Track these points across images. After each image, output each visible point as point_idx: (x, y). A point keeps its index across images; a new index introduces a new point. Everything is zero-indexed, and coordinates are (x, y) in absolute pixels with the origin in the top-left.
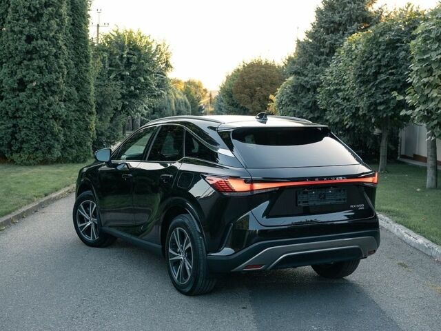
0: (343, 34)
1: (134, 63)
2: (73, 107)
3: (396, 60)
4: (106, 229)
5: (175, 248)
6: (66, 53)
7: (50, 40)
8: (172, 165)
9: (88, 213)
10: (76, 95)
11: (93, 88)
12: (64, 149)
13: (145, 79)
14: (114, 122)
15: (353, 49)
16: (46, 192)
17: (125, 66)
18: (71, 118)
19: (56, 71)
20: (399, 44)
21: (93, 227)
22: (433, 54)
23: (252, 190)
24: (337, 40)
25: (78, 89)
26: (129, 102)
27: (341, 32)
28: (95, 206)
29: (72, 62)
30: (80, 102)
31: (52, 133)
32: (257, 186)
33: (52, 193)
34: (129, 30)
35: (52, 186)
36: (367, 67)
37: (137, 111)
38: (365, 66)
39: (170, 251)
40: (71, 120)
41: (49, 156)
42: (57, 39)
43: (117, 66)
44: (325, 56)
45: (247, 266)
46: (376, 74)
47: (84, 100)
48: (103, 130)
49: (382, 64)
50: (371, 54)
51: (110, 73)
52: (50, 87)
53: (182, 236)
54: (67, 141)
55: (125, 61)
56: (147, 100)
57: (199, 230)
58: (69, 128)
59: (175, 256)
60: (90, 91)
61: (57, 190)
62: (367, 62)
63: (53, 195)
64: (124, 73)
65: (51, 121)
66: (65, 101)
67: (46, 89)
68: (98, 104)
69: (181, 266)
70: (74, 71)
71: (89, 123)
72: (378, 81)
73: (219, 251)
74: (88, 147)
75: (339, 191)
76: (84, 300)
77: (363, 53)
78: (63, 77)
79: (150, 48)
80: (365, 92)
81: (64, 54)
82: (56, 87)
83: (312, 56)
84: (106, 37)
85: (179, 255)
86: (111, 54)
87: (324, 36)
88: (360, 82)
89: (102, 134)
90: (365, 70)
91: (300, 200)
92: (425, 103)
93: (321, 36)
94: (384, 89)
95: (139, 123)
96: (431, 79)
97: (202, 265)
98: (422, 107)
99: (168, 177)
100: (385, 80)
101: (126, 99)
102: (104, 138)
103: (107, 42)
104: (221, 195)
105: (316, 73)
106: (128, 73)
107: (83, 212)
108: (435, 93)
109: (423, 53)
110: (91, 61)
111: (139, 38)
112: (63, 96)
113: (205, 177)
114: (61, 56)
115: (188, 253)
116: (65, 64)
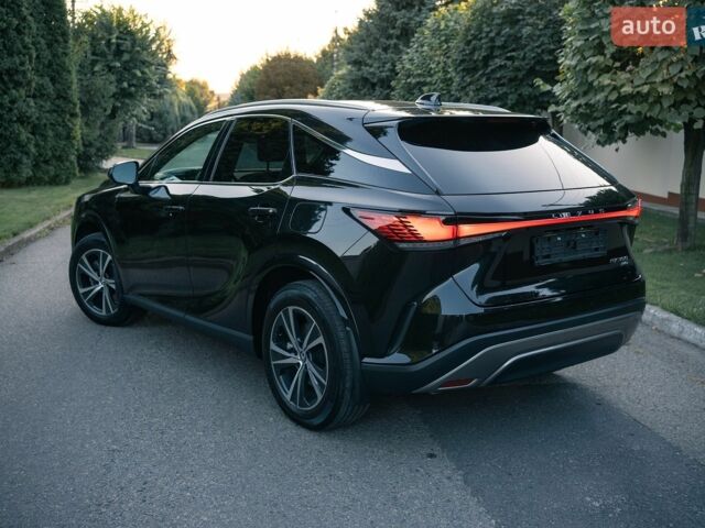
0: (420, 10)
1: (127, 52)
2: (48, 106)
3: (517, 39)
4: (131, 297)
5: (282, 340)
6: (34, 26)
7: (8, 7)
9: (97, 270)
10: (50, 89)
11: (74, 77)
12: (36, 166)
13: (143, 73)
14: (106, 128)
15: (442, 27)
16: (15, 230)
17: (115, 56)
18: (44, 121)
19: (20, 53)
20: (520, 17)
21: (106, 294)
22: (603, 22)
23: (456, 238)
24: (410, 19)
25: (53, 80)
26: (122, 103)
27: (417, 8)
28: (109, 257)
29: (43, 41)
30: (58, 98)
31: (18, 143)
32: (466, 230)
33: (23, 230)
34: (117, 7)
35: (24, 219)
36: (474, 49)
37: (133, 115)
38: (470, 47)
39: (273, 346)
40: (45, 125)
41: (14, 176)
42: (19, 6)
43: (103, 55)
44: (395, 41)
45: (446, 383)
46: (487, 59)
47: (63, 96)
48: (90, 138)
49: (497, 44)
50: (480, 29)
51: (94, 63)
52: (11, 75)
53: (301, 321)
54: (40, 155)
55: (113, 47)
56: (146, 100)
57: (343, 313)
58: (43, 135)
59: (285, 357)
60: (71, 83)
61: (31, 226)
62: (474, 42)
63: (26, 235)
64: (112, 64)
65: (16, 126)
66: (34, 97)
67: (6, 78)
68: (82, 103)
69: (299, 374)
70: (47, 54)
71: (71, 129)
72: (490, 69)
73: (388, 355)
74: (72, 163)
75: (597, 234)
76: (114, 451)
77: (468, 29)
78: (30, 61)
79: (148, 32)
80: (470, 84)
81: (30, 28)
82: (20, 76)
83: (378, 40)
84: (86, 15)
85: (293, 355)
86: (94, 38)
87: (394, 13)
88: (463, 70)
89: (91, 145)
90: (472, 53)
91: (537, 253)
92: (585, 93)
93: (389, 13)
94: (499, 79)
95: (134, 132)
96: (601, 59)
97: (348, 378)
98: (582, 101)
99: (267, 212)
100: (501, 66)
101: (117, 99)
102: (93, 150)
103: (88, 22)
104: (392, 248)
105: (385, 63)
106: (118, 64)
107: (87, 268)
108: (606, 80)
109: (588, 20)
110: (71, 41)
111: (131, 17)
112: (32, 90)
113: (353, 212)
114: (27, 31)
115: (316, 355)
116: (33, 44)
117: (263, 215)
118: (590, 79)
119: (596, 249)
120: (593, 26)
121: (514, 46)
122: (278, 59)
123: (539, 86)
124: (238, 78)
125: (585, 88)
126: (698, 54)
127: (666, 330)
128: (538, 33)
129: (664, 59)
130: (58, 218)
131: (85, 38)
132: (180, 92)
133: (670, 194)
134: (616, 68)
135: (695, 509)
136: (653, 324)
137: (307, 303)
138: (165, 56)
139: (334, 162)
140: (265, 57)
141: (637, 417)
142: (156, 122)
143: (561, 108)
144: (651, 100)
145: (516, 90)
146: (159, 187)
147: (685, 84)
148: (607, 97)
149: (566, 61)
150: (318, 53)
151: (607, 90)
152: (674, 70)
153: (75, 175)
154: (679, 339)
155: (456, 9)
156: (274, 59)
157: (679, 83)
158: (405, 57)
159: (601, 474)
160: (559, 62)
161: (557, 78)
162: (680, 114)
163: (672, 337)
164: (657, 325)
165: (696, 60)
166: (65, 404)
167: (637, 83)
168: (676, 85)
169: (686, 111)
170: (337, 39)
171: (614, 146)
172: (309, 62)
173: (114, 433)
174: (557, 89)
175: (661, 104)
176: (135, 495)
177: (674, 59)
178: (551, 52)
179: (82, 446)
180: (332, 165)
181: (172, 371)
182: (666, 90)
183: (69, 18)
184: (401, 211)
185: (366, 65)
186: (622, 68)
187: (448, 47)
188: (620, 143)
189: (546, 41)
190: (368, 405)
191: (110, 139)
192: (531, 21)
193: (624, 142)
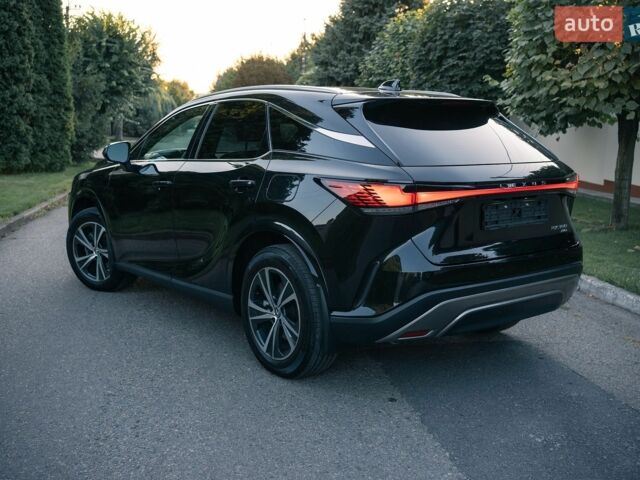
0: (381, 17)
1: (116, 54)
2: (45, 100)
3: (468, 41)
4: (123, 264)
5: (259, 298)
6: (33, 28)
7: (10, 11)
8: (251, 163)
9: (91, 241)
10: (47, 85)
11: (69, 76)
12: (34, 154)
13: (130, 73)
14: (97, 122)
15: (401, 31)
16: (16, 210)
17: (105, 57)
18: (41, 114)
19: (21, 52)
20: (471, 22)
21: (99, 262)
22: (545, 24)
23: (415, 204)
24: (372, 24)
25: (50, 77)
26: (111, 100)
27: (378, 14)
28: (103, 229)
29: (41, 43)
30: (54, 93)
31: (18, 134)
32: (424, 197)
33: (23, 210)
34: (107, 14)
35: (27, 200)
36: (430, 50)
37: (121, 112)
38: (426, 49)
39: (251, 304)
40: (42, 118)
41: (14, 163)
42: (20, 10)
43: (94, 56)
44: (358, 44)
45: (406, 334)
46: (441, 59)
47: (58, 92)
48: (83, 130)
49: (450, 46)
50: (434, 32)
51: (86, 64)
52: (12, 73)
53: (276, 281)
54: (38, 145)
55: (104, 50)
56: (132, 97)
57: (314, 272)
58: (40, 127)
59: (261, 313)
60: (66, 80)
61: (30, 206)
62: (429, 44)
63: (26, 214)
64: (102, 65)
65: (16, 118)
66: (33, 92)
67: (7, 75)
68: (76, 99)
69: (274, 328)
70: (44, 53)
71: (65, 121)
72: (443, 68)
73: (354, 309)
74: (66, 152)
75: (539, 203)
76: (109, 395)
77: (424, 33)
78: (30, 61)
79: (135, 36)
80: (426, 81)
81: (30, 30)
82: (20, 74)
83: (342, 43)
84: (79, 20)
85: (268, 311)
86: (86, 41)
87: (357, 19)
88: (420, 69)
89: (83, 136)
90: (427, 54)
91: (487, 219)
92: (529, 89)
93: (353, 19)
94: (452, 77)
95: (121, 127)
96: (543, 57)
97: (318, 330)
98: (526, 95)
99: (246, 184)
100: (453, 66)
101: (106, 97)
102: (85, 141)
103: (80, 26)
104: (358, 214)
105: (349, 64)
106: (108, 65)
107: (83, 239)
108: (548, 76)
109: (531, 23)
110: (66, 43)
111: (120, 23)
112: (31, 86)
113: (323, 182)
114: (26, 33)
115: (289, 310)
116: (33, 44)
117: (243, 187)
118: (533, 76)
119: (539, 217)
120: (536, 28)
121: (465, 47)
122: (252, 62)
123: (488, 82)
124: (216, 79)
125: (529, 84)
126: (630, 52)
127: (602, 298)
128: (487, 35)
129: (600, 58)
130: (54, 200)
131: (78, 42)
132: (163, 91)
133: (606, 181)
134: (557, 65)
135: (626, 445)
136: (589, 292)
137: (282, 264)
138: (150, 58)
139: (305, 142)
140: (240, 61)
141: (576, 369)
142: (141, 118)
143: (508, 102)
144: (588, 94)
145: (467, 87)
146: (149, 165)
147: (618, 80)
148: (549, 91)
149: (512, 59)
150: (288, 56)
151: (550, 85)
152: (609, 67)
153: (68, 163)
154: (613, 305)
155: (414, 15)
156: (249, 62)
157: (613, 79)
158: (367, 58)
159: (543, 416)
160: (506, 60)
161: (503, 75)
162: (614, 107)
163: (607, 303)
164: (593, 292)
165: (628, 58)
166: (64, 356)
167: (575, 78)
168: (610, 80)
169: (619, 104)
170: (305, 44)
171: (555, 135)
172: (280, 65)
173: (109, 381)
174: (504, 85)
175: (597, 98)
176: (130, 431)
177: (609, 57)
178: (499, 53)
179: (81, 391)
180: (304, 145)
181: (159, 329)
182: (601, 85)
183: (64, 22)
184: (366, 180)
185: (332, 65)
186: (562, 66)
187: (407, 49)
188: (561, 133)
189: (495, 43)
190: (336, 355)
191: (100, 131)
192: (480, 25)
193: (564, 132)
